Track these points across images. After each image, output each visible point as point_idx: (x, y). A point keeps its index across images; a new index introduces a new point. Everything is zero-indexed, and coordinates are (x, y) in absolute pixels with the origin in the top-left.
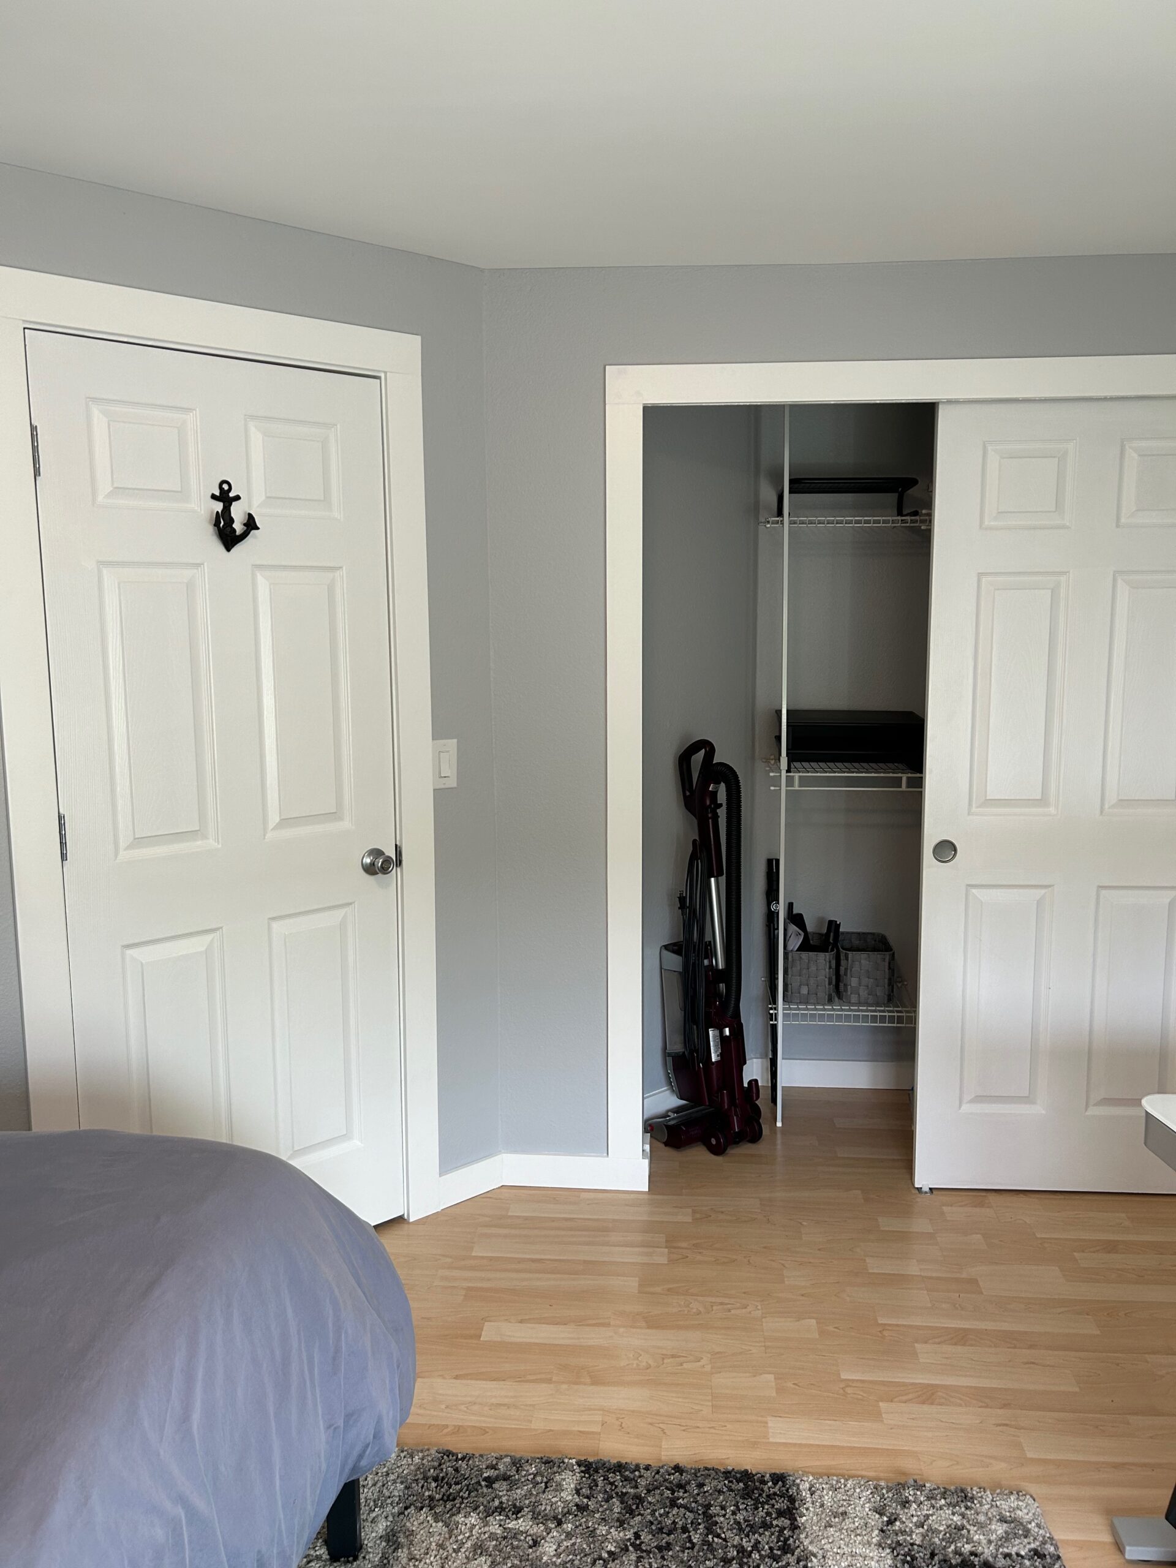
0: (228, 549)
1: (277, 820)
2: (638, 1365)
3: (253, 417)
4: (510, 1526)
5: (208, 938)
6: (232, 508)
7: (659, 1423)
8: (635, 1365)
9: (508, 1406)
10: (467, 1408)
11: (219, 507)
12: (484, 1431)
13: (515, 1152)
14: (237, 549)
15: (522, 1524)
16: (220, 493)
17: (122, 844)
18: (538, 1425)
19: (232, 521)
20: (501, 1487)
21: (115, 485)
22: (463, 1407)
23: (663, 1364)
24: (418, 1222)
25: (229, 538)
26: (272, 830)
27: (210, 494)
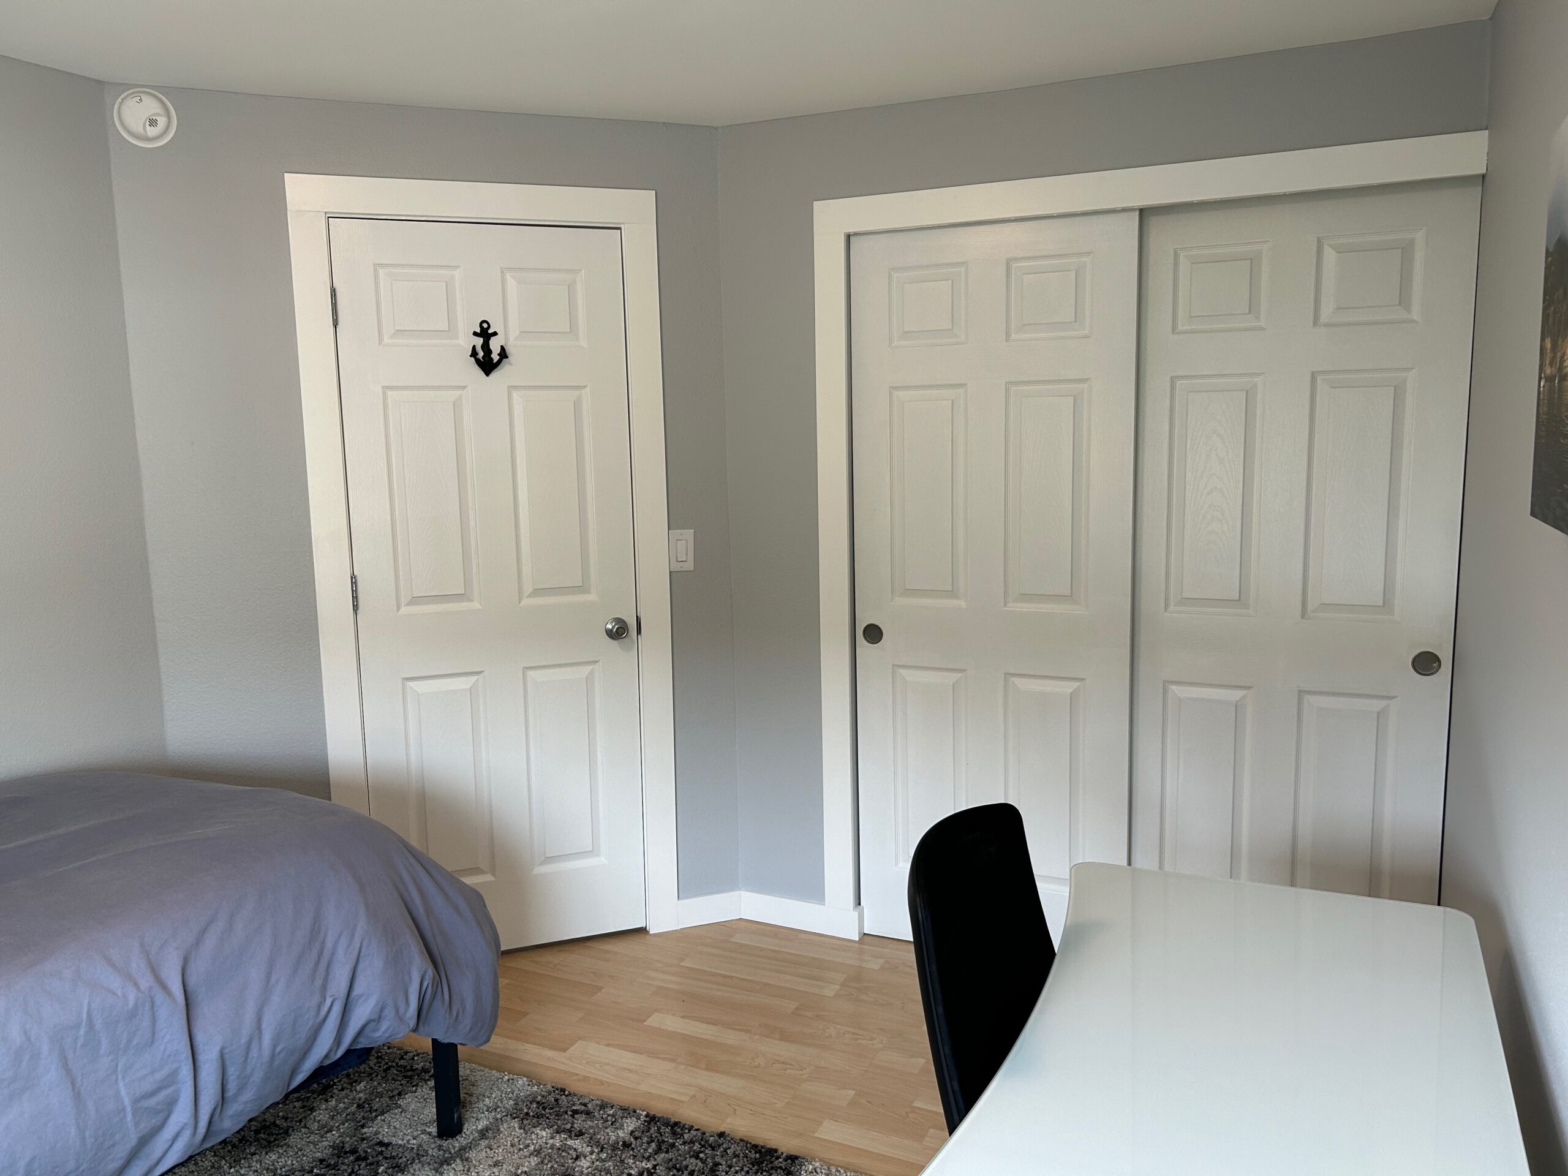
0: (487, 374)
1: (531, 590)
2: (750, 1063)
3: (510, 269)
4: (568, 1143)
5: (474, 678)
6: (491, 342)
7: (735, 1105)
8: (748, 1063)
9: (630, 1071)
10: (600, 1066)
11: (479, 341)
12: (602, 1083)
13: (753, 891)
14: (495, 375)
15: (576, 1143)
16: (481, 331)
17: (403, 601)
18: (644, 1088)
19: (490, 352)
20: (579, 1118)
21: (396, 329)
22: (598, 1066)
23: (771, 1066)
24: (655, 935)
25: (487, 365)
26: (527, 597)
27: (472, 332)
